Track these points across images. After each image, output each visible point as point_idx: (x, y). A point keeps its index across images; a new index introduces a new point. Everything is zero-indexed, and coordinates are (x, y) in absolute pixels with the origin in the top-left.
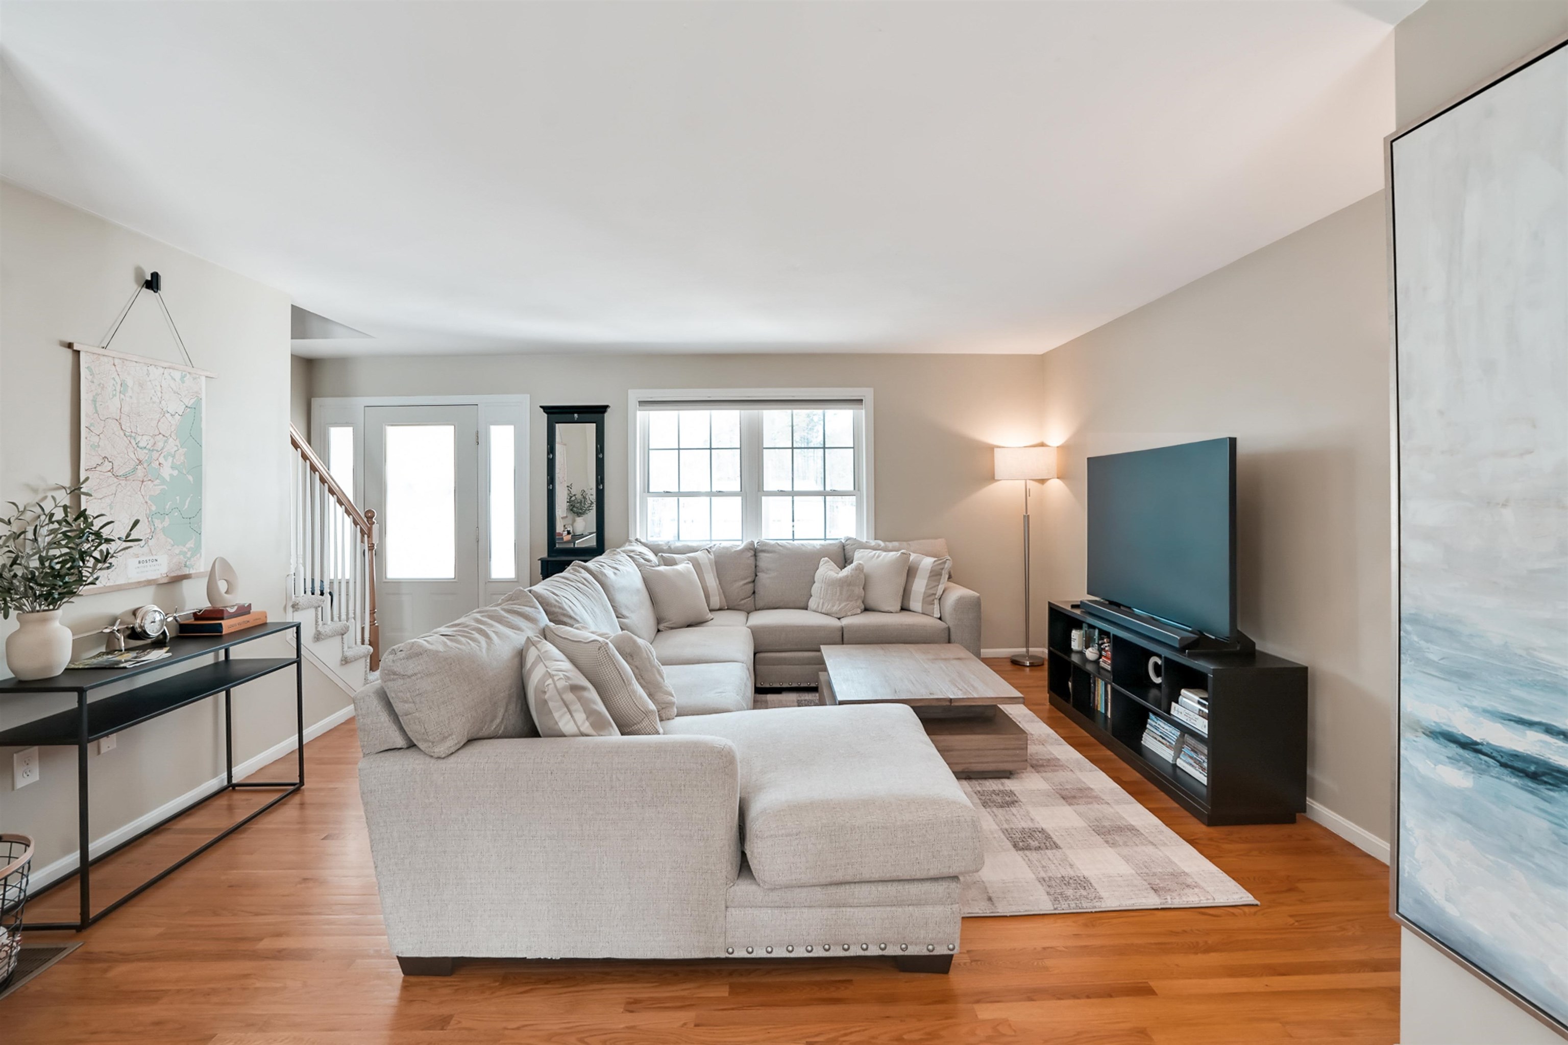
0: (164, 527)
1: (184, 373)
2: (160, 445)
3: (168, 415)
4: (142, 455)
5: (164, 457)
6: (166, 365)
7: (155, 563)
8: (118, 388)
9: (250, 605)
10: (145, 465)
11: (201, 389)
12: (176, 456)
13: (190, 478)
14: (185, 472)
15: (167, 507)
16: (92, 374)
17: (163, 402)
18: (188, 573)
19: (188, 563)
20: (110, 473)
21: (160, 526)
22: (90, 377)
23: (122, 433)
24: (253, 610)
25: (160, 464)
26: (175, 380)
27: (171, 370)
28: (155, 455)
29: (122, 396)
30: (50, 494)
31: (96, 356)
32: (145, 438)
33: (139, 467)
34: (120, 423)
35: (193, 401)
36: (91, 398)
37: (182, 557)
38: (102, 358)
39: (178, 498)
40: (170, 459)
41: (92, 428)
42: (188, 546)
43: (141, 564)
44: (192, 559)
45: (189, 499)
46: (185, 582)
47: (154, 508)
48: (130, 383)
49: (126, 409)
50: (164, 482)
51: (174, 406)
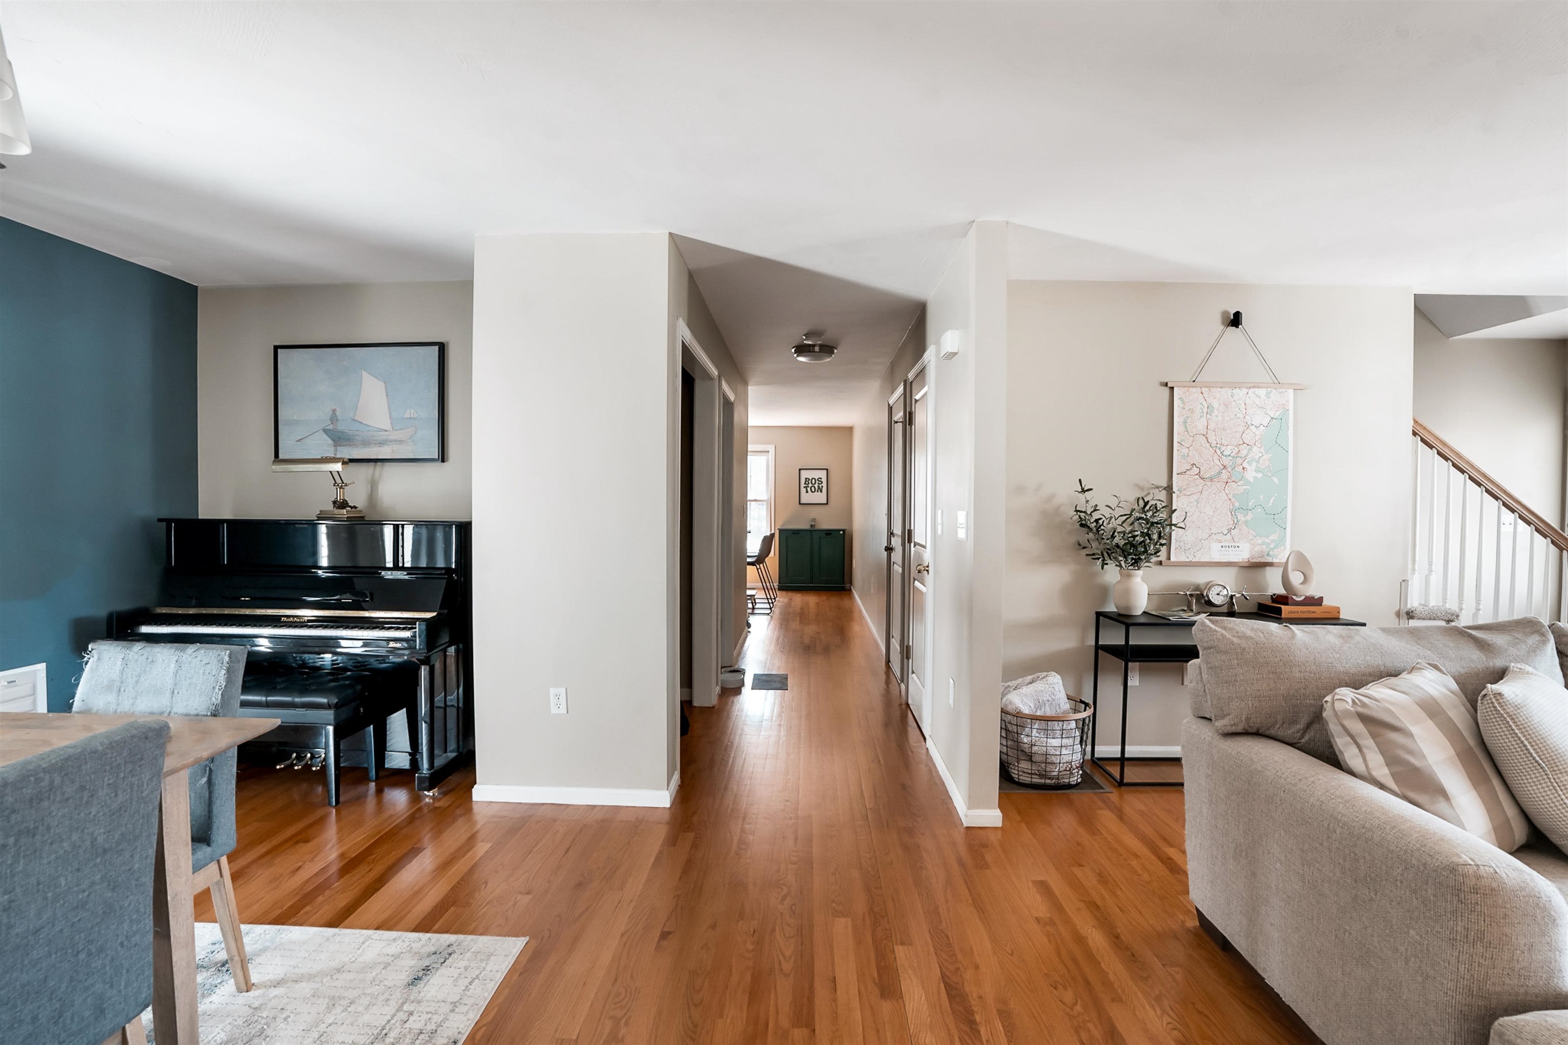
0: (1246, 520)
1: (1269, 390)
2: (1244, 453)
3: (1252, 428)
4: (1226, 461)
5: (1248, 462)
6: (1249, 385)
7: (1237, 548)
8: (1205, 410)
9: (1321, 599)
10: (1229, 470)
11: (1288, 401)
12: (1261, 461)
13: (1275, 480)
14: (1269, 474)
15: (1250, 504)
16: (1183, 402)
17: (1247, 417)
18: (1271, 561)
19: (1271, 553)
20: (1197, 477)
21: (1243, 519)
22: (1181, 405)
23: (1208, 445)
24: (1325, 603)
25: (1243, 468)
26: (1260, 397)
27: (1253, 390)
28: (1239, 461)
29: (1209, 416)
30: (1151, 492)
31: (1186, 389)
32: (1229, 447)
33: (1224, 471)
34: (1206, 438)
35: (1278, 413)
36: (1182, 420)
37: (1264, 547)
38: (1191, 389)
39: (1262, 497)
40: (1254, 464)
41: (1183, 443)
42: (1271, 538)
43: (1224, 548)
44: (1275, 550)
45: (1274, 498)
46: (1268, 568)
47: (1237, 504)
48: (1215, 404)
49: (1212, 426)
50: (1247, 482)
51: (1259, 418)
